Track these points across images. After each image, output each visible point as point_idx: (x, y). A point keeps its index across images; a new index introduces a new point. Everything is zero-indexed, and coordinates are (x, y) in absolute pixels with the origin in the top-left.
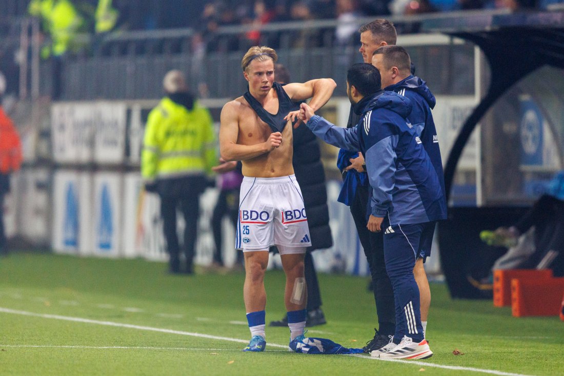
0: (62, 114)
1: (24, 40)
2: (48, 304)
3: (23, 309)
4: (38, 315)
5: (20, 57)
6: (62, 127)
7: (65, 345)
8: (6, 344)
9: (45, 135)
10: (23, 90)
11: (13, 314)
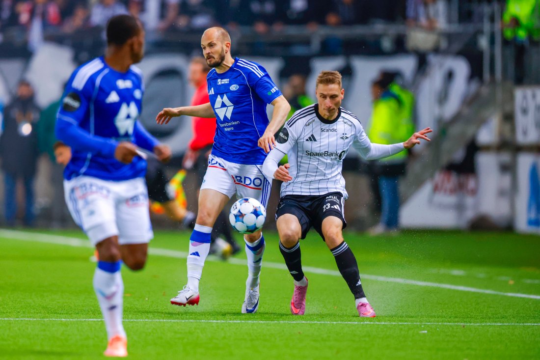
0: (525, 97)
1: (487, 27)
2: (511, 282)
3: (487, 288)
4: (502, 294)
5: (484, 43)
6: (525, 111)
7: (528, 323)
8: (471, 323)
9: (509, 118)
10: (487, 76)
11: (478, 293)
